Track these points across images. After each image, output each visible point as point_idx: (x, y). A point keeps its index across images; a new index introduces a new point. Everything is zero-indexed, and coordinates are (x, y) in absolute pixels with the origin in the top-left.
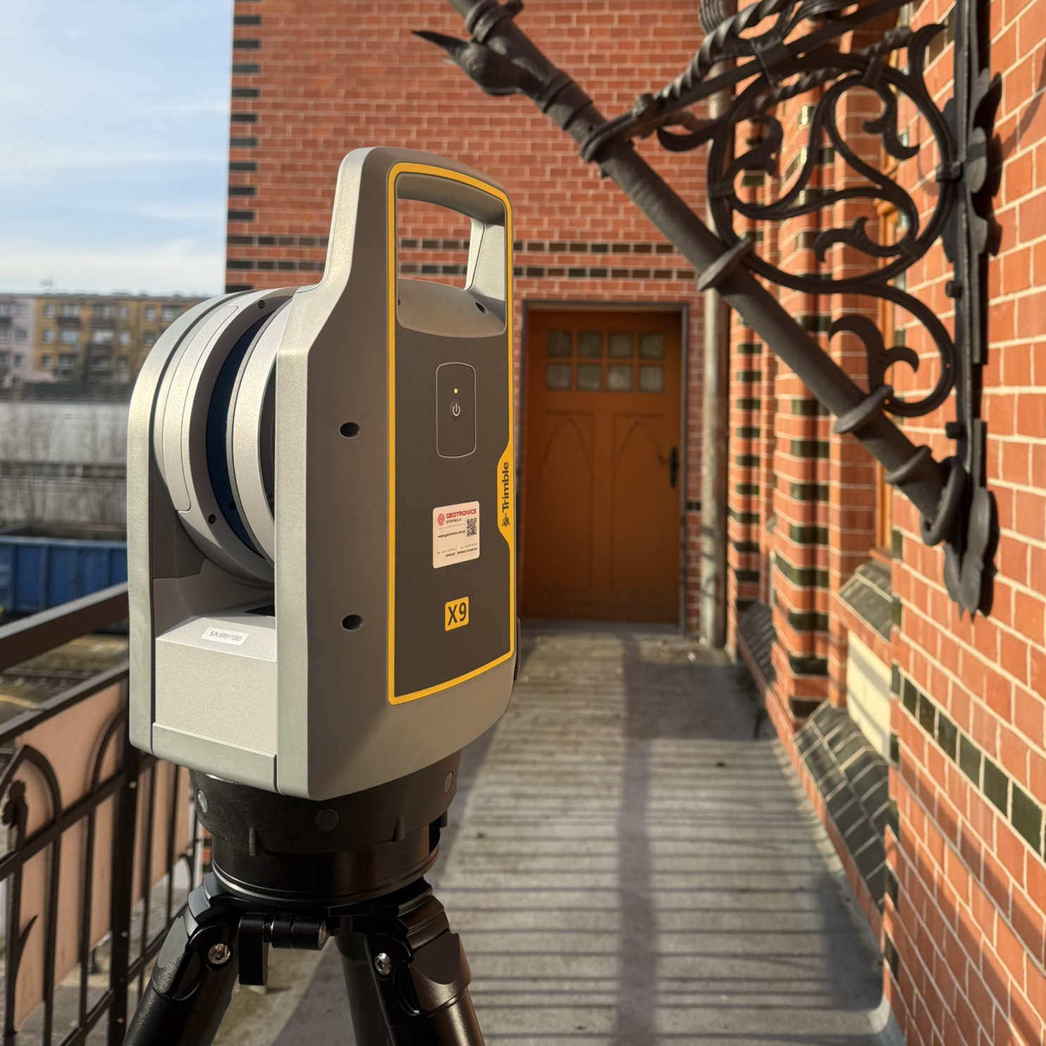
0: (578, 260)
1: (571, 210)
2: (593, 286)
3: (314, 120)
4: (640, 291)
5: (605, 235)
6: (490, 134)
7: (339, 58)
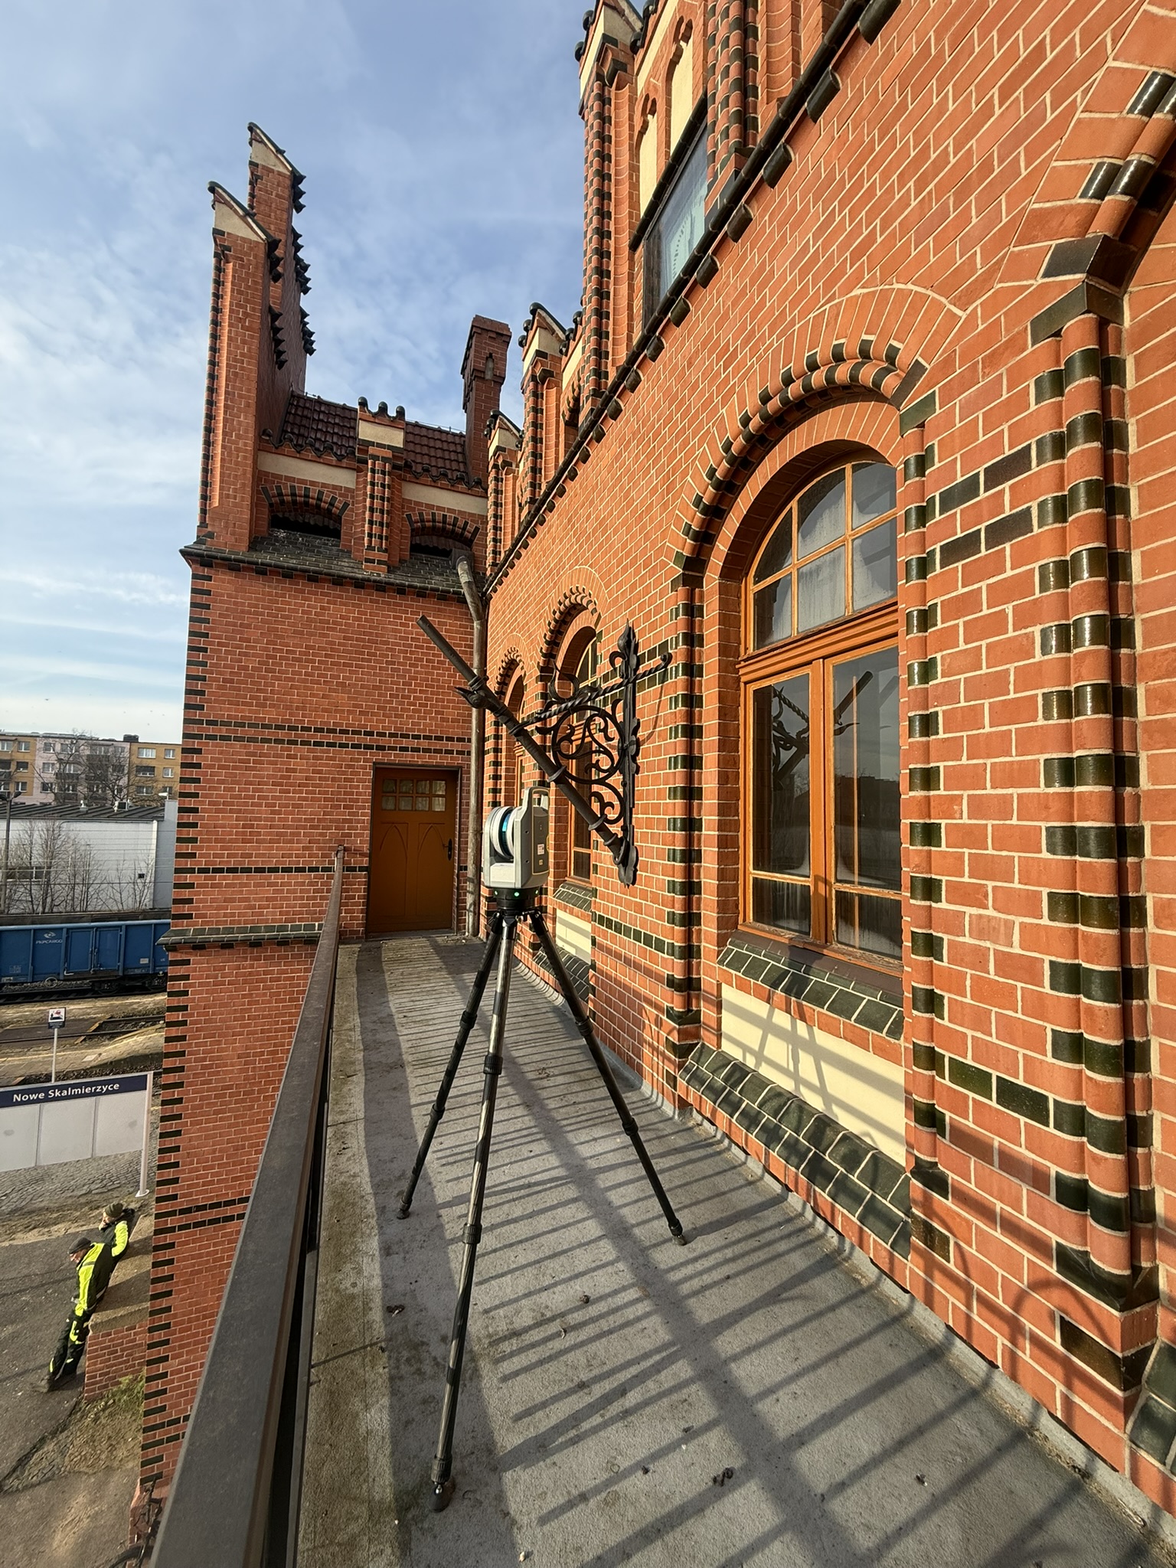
0: (405, 743)
1: (402, 716)
2: (413, 757)
3: (246, 654)
4: (437, 760)
5: (419, 730)
6: (356, 672)
7: (263, 621)
